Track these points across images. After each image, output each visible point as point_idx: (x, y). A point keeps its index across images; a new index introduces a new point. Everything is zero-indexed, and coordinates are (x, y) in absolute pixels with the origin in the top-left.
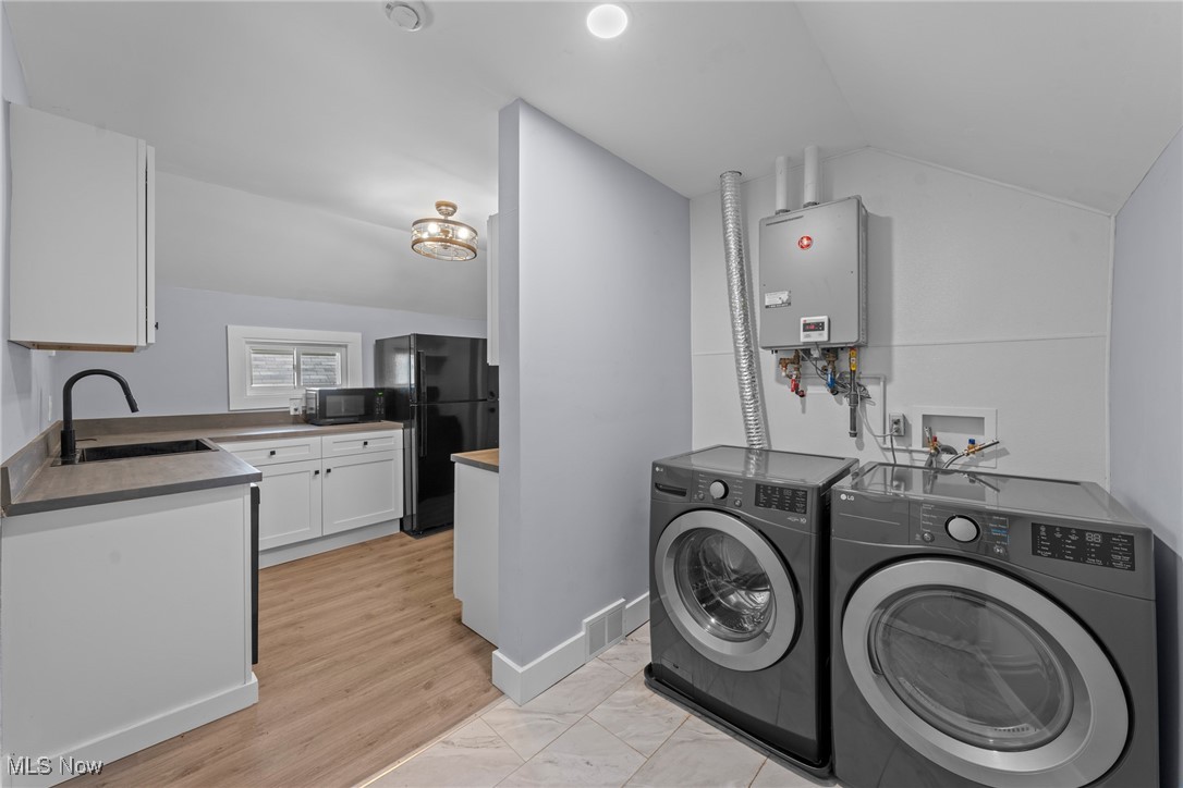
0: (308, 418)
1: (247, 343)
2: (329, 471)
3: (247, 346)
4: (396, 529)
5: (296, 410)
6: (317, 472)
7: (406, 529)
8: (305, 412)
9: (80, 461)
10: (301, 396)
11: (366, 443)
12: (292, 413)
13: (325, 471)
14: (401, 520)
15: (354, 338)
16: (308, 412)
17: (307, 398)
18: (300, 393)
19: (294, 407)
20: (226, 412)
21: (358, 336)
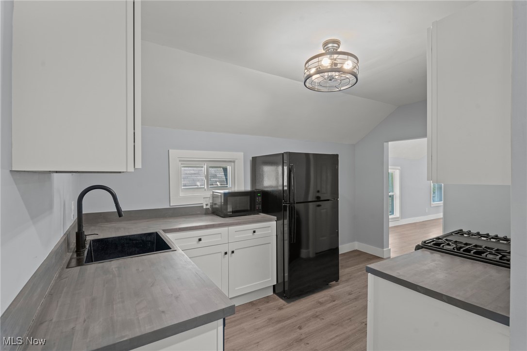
0: (215, 211)
1: (180, 161)
2: (233, 252)
3: (180, 163)
4: (271, 293)
5: (207, 205)
6: (226, 253)
7: (276, 292)
8: (211, 206)
9: (85, 263)
10: (209, 196)
11: (254, 232)
12: (205, 207)
13: (230, 252)
14: (274, 286)
15: (239, 156)
16: (214, 206)
17: (214, 197)
18: (209, 194)
19: (206, 203)
20: (169, 207)
21: (241, 155)
